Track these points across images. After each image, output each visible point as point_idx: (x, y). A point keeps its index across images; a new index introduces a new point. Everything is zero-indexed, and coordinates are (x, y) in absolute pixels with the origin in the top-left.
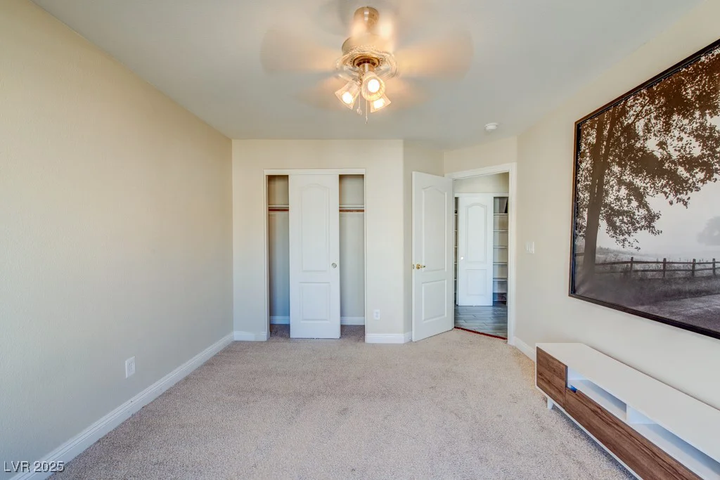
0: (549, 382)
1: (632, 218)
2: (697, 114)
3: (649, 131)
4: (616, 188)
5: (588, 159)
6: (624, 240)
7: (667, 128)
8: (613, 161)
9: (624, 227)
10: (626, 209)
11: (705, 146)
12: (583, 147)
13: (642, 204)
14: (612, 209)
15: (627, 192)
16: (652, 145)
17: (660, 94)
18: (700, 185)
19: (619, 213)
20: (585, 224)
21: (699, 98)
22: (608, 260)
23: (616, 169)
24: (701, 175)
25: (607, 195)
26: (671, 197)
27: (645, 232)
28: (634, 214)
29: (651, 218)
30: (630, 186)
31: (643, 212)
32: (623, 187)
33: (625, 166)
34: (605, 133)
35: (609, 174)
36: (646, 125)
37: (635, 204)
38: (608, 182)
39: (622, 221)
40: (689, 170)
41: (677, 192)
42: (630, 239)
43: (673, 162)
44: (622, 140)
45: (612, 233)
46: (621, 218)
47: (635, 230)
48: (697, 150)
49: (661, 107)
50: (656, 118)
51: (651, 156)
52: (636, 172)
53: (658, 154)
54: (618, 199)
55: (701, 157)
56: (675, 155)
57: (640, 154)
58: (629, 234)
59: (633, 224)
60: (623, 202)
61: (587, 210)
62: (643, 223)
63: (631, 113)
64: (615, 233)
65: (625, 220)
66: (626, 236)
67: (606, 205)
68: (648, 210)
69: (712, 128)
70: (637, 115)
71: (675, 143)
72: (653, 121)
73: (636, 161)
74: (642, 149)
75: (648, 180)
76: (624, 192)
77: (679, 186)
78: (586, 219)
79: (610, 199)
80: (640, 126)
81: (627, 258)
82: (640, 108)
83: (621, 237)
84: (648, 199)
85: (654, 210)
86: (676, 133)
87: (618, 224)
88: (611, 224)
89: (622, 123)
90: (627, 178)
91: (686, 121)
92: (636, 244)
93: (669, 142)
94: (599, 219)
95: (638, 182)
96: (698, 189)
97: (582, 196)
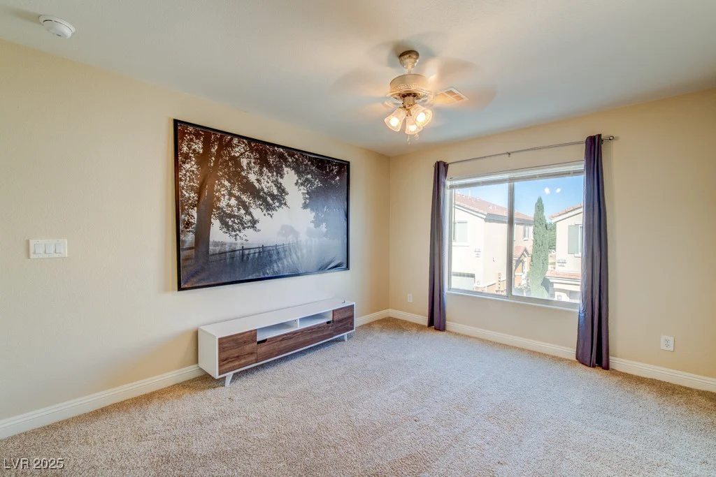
0: (238, 357)
1: (241, 221)
2: (275, 174)
3: (250, 169)
4: (227, 197)
5: (193, 163)
6: (236, 235)
7: (261, 173)
8: (222, 176)
9: (236, 226)
10: (236, 214)
11: (278, 191)
12: (185, 149)
13: (248, 213)
14: (224, 212)
15: (236, 202)
16: (252, 177)
17: (256, 150)
18: (277, 208)
19: (230, 216)
20: (194, 221)
21: (275, 166)
22: (223, 250)
23: (226, 183)
24: (277, 204)
25: (219, 200)
26: (265, 212)
27: (251, 230)
28: (243, 218)
29: (254, 222)
30: (238, 198)
31: (248, 218)
32: (233, 199)
33: (234, 184)
34: (213, 150)
35: (219, 185)
36: (248, 164)
37: (242, 211)
38: (219, 191)
39: (234, 222)
40: (273, 200)
41: (268, 210)
42: (241, 234)
43: (265, 193)
44: (230, 164)
45: (225, 230)
46: (232, 219)
47: (244, 228)
48: (276, 192)
49: (258, 159)
50: (254, 163)
51: (252, 185)
52: (244, 191)
53: (256, 185)
54: (229, 205)
55: (277, 195)
56: (266, 190)
57: (245, 180)
58: (240, 231)
59: (242, 225)
60: (234, 209)
61: (196, 208)
62: (249, 224)
63: (237, 149)
64: (228, 230)
65: (236, 221)
66: (238, 232)
67: (218, 208)
68: (252, 216)
69: (281, 184)
70: (241, 154)
71: (266, 183)
72: (253, 164)
73: (242, 184)
74: (246, 178)
75: (251, 199)
76: (233, 202)
77: (269, 207)
78: (196, 217)
79: (223, 204)
80: (244, 162)
81: (238, 247)
82: (242, 150)
83: (234, 233)
84: (251, 210)
85: (256, 217)
86: (266, 178)
87: (230, 223)
88: (224, 224)
89: (230, 153)
90: (236, 192)
91: (270, 174)
92: (244, 238)
93: (262, 181)
94: (211, 218)
95: (244, 198)
96: (276, 210)
97: (187, 195)
